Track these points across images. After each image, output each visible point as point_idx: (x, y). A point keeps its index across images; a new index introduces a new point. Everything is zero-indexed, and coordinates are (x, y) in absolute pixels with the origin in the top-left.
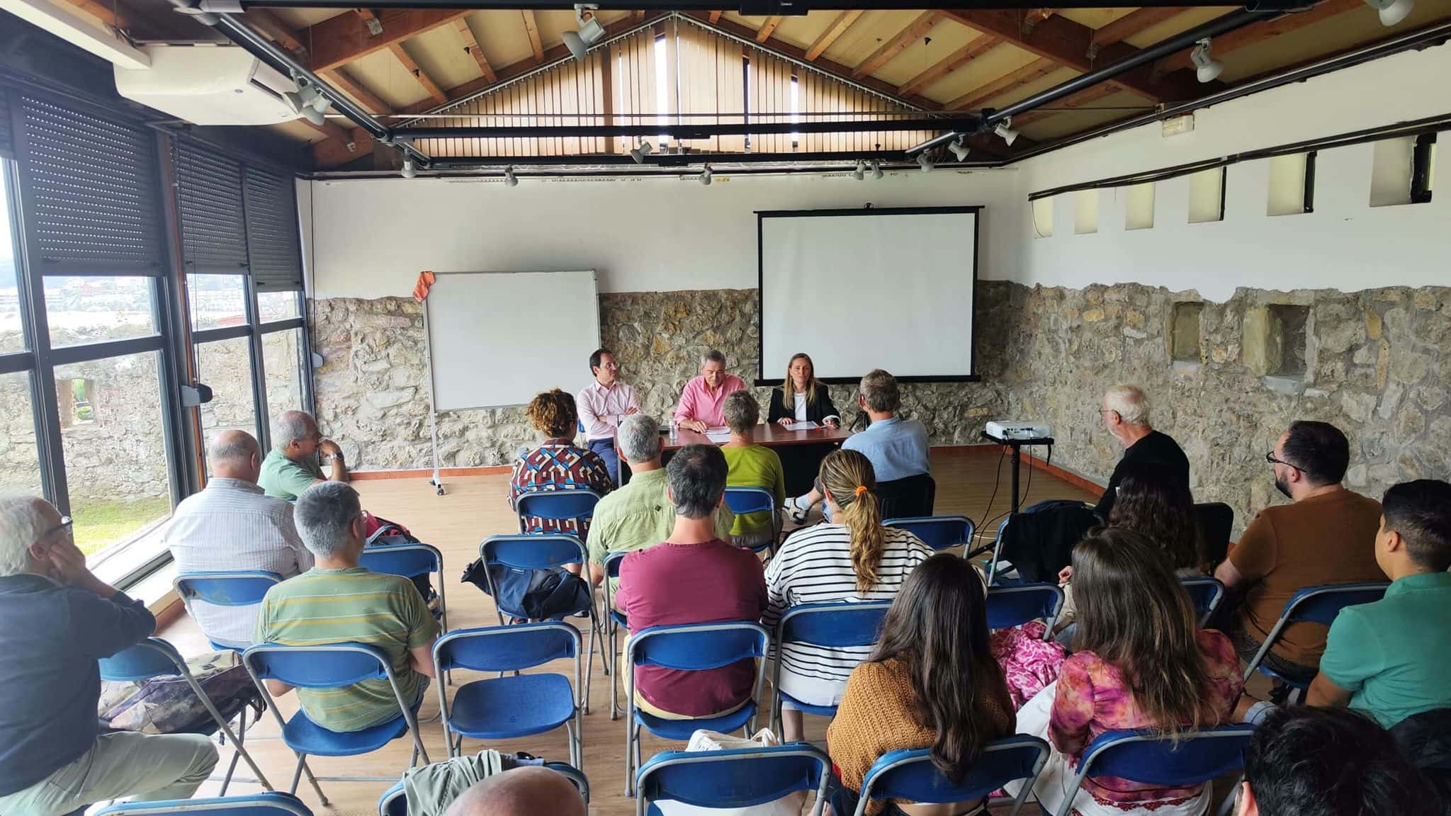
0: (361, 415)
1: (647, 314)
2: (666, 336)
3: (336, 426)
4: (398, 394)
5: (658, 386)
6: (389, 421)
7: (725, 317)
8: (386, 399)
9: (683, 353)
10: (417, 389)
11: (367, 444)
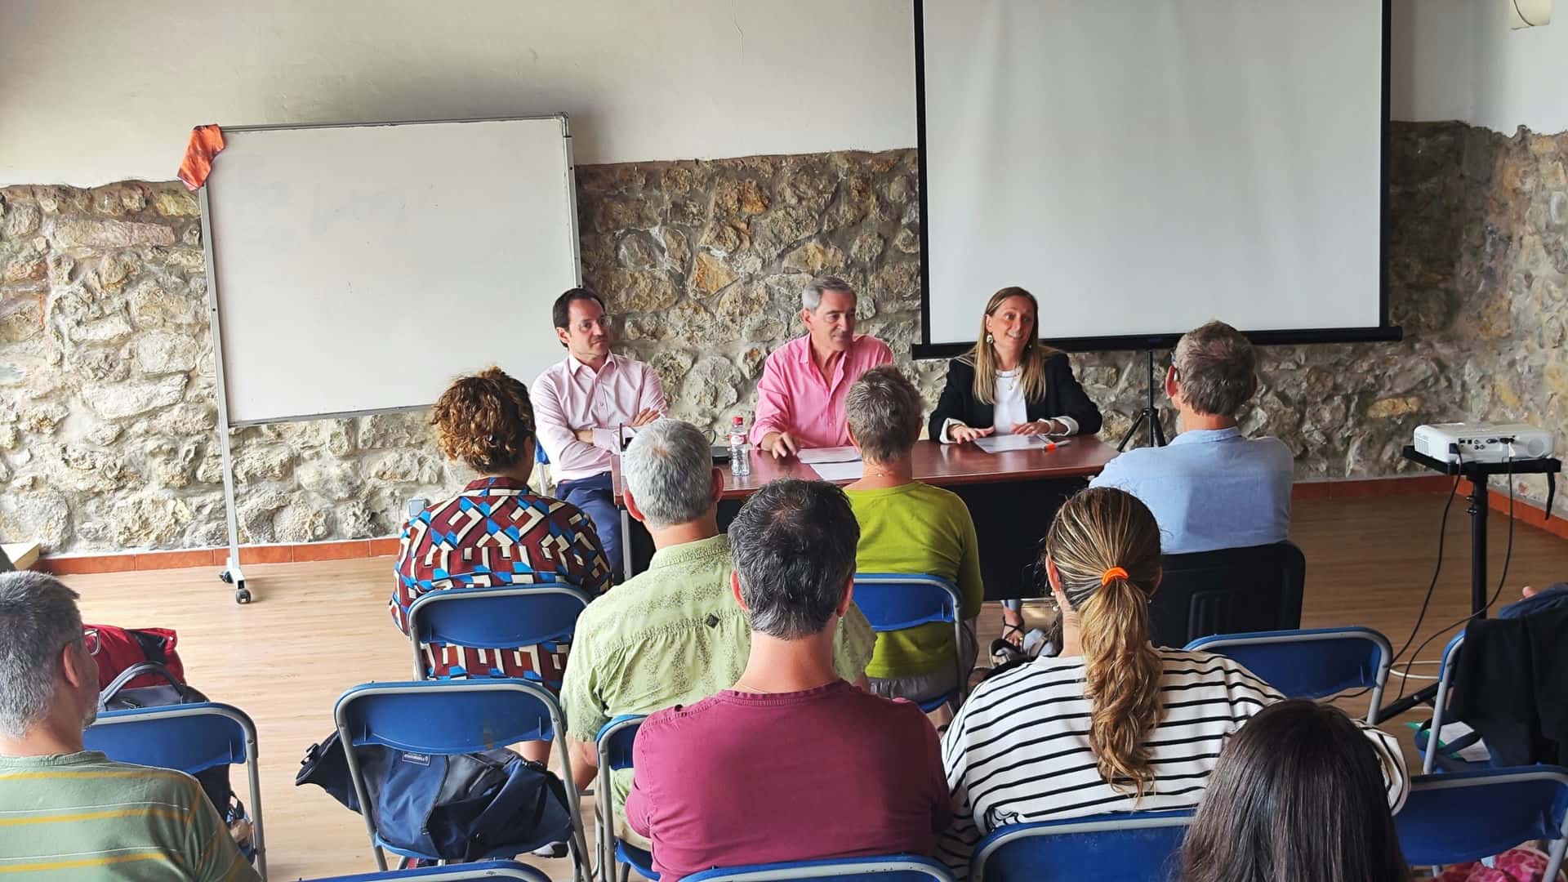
0: (73, 435)
1: (679, 209)
2: (720, 253)
3: (19, 458)
4: (148, 388)
5: (705, 363)
6: (132, 448)
7: (845, 212)
8: (121, 400)
9: (758, 290)
10: (189, 378)
11: (86, 496)
